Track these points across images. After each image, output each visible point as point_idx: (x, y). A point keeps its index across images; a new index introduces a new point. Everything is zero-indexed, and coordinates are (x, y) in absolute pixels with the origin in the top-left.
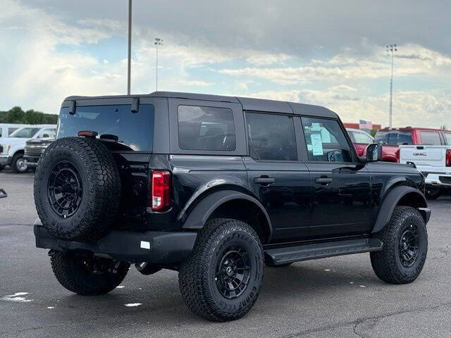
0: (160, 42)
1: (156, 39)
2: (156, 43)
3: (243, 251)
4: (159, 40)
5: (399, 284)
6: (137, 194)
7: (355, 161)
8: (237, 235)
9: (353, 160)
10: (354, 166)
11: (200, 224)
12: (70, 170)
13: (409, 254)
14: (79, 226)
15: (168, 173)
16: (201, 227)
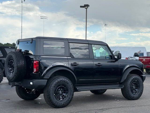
0: (106, 25)
1: (105, 24)
2: (105, 26)
3: (65, 86)
4: (106, 24)
5: (131, 100)
6: (31, 68)
7: (113, 59)
8: (62, 81)
9: (113, 58)
10: (114, 61)
11: (48, 77)
12: (12, 61)
13: (136, 90)
14: (13, 78)
15: (38, 61)
16: (49, 78)
